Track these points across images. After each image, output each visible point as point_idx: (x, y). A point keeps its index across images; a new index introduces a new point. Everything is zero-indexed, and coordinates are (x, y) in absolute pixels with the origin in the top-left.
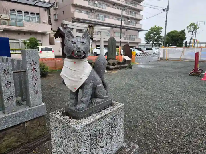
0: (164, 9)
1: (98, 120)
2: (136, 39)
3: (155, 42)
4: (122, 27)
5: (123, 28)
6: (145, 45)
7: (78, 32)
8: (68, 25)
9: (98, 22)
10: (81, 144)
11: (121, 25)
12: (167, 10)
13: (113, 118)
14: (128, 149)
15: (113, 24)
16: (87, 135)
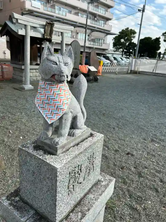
0: (140, 9)
1: (78, 155)
2: (103, 44)
3: (125, 50)
4: (87, 27)
5: (88, 29)
6: (113, 52)
7: (32, 31)
8: (19, 20)
9: (57, 17)
10: (60, 183)
11: (86, 25)
12: (143, 11)
13: (92, 151)
14: (104, 182)
15: (76, 22)
16: (67, 173)
